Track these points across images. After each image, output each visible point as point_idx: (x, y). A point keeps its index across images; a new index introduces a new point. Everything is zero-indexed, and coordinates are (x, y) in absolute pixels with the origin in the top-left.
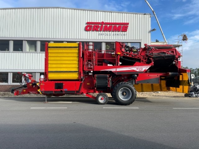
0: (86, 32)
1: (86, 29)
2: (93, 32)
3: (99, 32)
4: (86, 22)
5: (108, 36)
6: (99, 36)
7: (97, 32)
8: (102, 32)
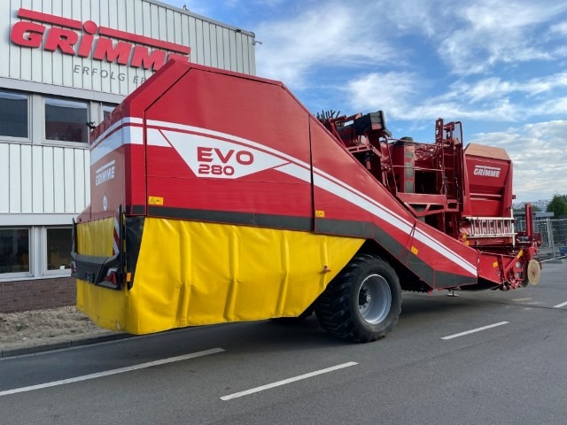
0: (15, 50)
1: (15, 39)
2: (47, 55)
3: (77, 61)
4: (16, 8)
5: (115, 82)
6: (78, 76)
7: (67, 59)
8: (87, 62)
